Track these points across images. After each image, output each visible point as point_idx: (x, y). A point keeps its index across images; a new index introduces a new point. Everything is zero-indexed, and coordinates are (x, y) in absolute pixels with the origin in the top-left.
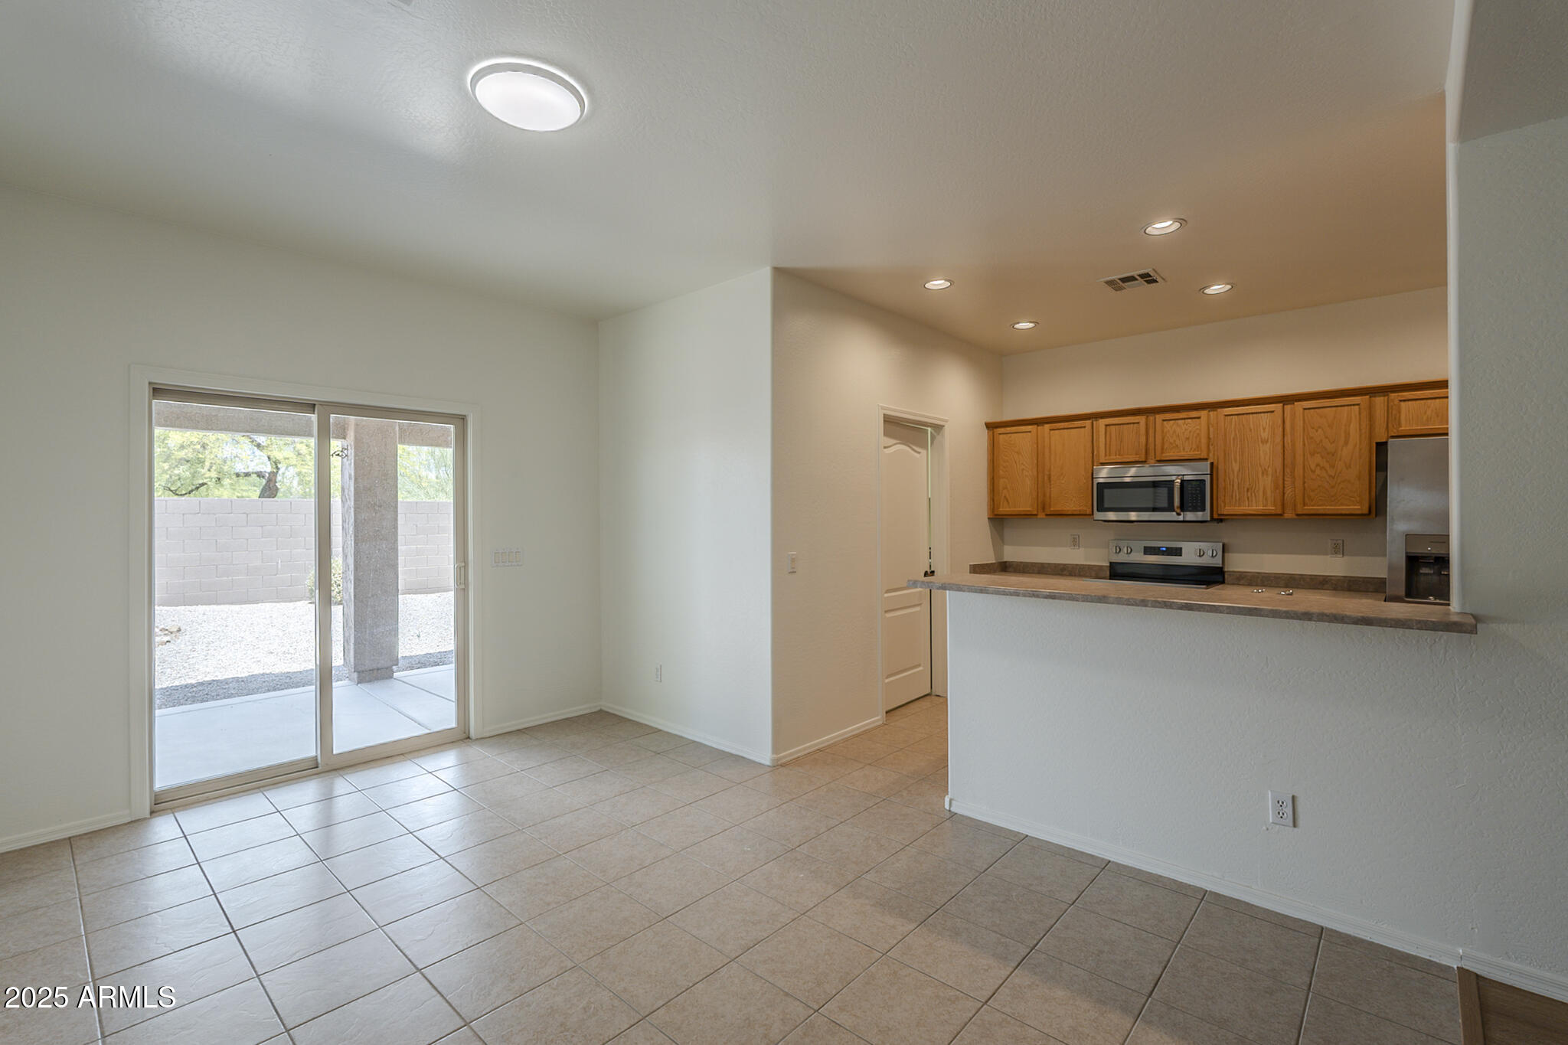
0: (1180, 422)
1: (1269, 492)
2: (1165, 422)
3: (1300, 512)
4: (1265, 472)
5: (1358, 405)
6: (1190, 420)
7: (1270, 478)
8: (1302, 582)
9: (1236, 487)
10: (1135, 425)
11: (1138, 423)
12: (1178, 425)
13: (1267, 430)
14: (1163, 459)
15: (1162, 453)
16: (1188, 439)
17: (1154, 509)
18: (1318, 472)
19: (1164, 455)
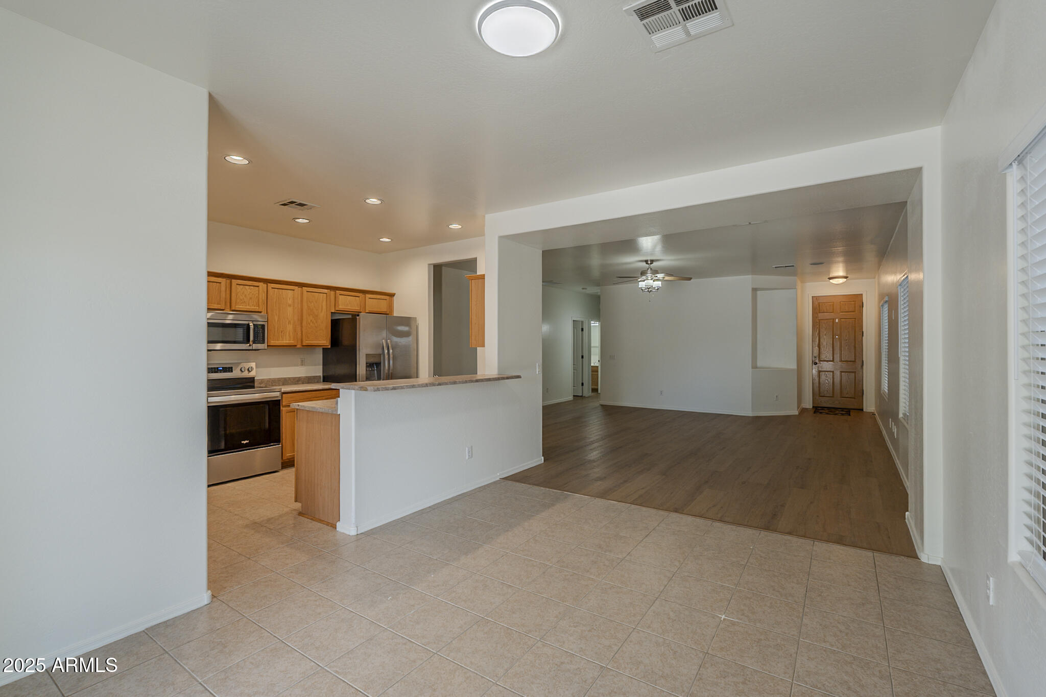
0: (247, 287)
1: (291, 334)
2: (238, 286)
3: (304, 344)
4: (289, 322)
5: (326, 293)
6: (252, 287)
7: (292, 326)
8: (290, 382)
9: (276, 329)
10: (218, 284)
11: (220, 283)
12: (245, 288)
13: (291, 300)
14: (236, 309)
15: (236, 305)
16: (251, 298)
17: (235, 342)
18: (311, 324)
19: (237, 306)
